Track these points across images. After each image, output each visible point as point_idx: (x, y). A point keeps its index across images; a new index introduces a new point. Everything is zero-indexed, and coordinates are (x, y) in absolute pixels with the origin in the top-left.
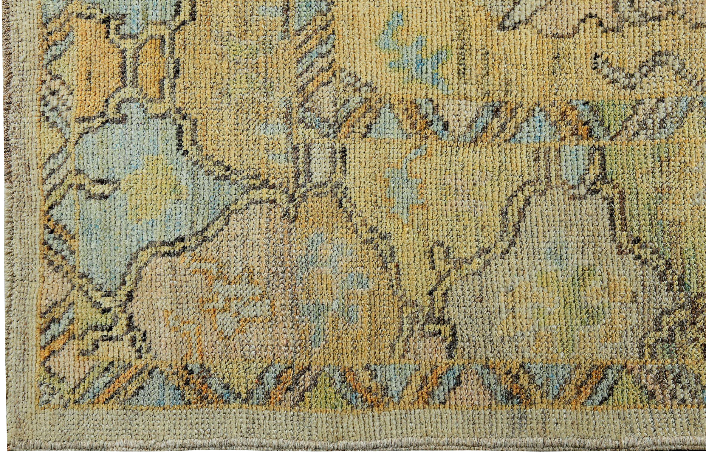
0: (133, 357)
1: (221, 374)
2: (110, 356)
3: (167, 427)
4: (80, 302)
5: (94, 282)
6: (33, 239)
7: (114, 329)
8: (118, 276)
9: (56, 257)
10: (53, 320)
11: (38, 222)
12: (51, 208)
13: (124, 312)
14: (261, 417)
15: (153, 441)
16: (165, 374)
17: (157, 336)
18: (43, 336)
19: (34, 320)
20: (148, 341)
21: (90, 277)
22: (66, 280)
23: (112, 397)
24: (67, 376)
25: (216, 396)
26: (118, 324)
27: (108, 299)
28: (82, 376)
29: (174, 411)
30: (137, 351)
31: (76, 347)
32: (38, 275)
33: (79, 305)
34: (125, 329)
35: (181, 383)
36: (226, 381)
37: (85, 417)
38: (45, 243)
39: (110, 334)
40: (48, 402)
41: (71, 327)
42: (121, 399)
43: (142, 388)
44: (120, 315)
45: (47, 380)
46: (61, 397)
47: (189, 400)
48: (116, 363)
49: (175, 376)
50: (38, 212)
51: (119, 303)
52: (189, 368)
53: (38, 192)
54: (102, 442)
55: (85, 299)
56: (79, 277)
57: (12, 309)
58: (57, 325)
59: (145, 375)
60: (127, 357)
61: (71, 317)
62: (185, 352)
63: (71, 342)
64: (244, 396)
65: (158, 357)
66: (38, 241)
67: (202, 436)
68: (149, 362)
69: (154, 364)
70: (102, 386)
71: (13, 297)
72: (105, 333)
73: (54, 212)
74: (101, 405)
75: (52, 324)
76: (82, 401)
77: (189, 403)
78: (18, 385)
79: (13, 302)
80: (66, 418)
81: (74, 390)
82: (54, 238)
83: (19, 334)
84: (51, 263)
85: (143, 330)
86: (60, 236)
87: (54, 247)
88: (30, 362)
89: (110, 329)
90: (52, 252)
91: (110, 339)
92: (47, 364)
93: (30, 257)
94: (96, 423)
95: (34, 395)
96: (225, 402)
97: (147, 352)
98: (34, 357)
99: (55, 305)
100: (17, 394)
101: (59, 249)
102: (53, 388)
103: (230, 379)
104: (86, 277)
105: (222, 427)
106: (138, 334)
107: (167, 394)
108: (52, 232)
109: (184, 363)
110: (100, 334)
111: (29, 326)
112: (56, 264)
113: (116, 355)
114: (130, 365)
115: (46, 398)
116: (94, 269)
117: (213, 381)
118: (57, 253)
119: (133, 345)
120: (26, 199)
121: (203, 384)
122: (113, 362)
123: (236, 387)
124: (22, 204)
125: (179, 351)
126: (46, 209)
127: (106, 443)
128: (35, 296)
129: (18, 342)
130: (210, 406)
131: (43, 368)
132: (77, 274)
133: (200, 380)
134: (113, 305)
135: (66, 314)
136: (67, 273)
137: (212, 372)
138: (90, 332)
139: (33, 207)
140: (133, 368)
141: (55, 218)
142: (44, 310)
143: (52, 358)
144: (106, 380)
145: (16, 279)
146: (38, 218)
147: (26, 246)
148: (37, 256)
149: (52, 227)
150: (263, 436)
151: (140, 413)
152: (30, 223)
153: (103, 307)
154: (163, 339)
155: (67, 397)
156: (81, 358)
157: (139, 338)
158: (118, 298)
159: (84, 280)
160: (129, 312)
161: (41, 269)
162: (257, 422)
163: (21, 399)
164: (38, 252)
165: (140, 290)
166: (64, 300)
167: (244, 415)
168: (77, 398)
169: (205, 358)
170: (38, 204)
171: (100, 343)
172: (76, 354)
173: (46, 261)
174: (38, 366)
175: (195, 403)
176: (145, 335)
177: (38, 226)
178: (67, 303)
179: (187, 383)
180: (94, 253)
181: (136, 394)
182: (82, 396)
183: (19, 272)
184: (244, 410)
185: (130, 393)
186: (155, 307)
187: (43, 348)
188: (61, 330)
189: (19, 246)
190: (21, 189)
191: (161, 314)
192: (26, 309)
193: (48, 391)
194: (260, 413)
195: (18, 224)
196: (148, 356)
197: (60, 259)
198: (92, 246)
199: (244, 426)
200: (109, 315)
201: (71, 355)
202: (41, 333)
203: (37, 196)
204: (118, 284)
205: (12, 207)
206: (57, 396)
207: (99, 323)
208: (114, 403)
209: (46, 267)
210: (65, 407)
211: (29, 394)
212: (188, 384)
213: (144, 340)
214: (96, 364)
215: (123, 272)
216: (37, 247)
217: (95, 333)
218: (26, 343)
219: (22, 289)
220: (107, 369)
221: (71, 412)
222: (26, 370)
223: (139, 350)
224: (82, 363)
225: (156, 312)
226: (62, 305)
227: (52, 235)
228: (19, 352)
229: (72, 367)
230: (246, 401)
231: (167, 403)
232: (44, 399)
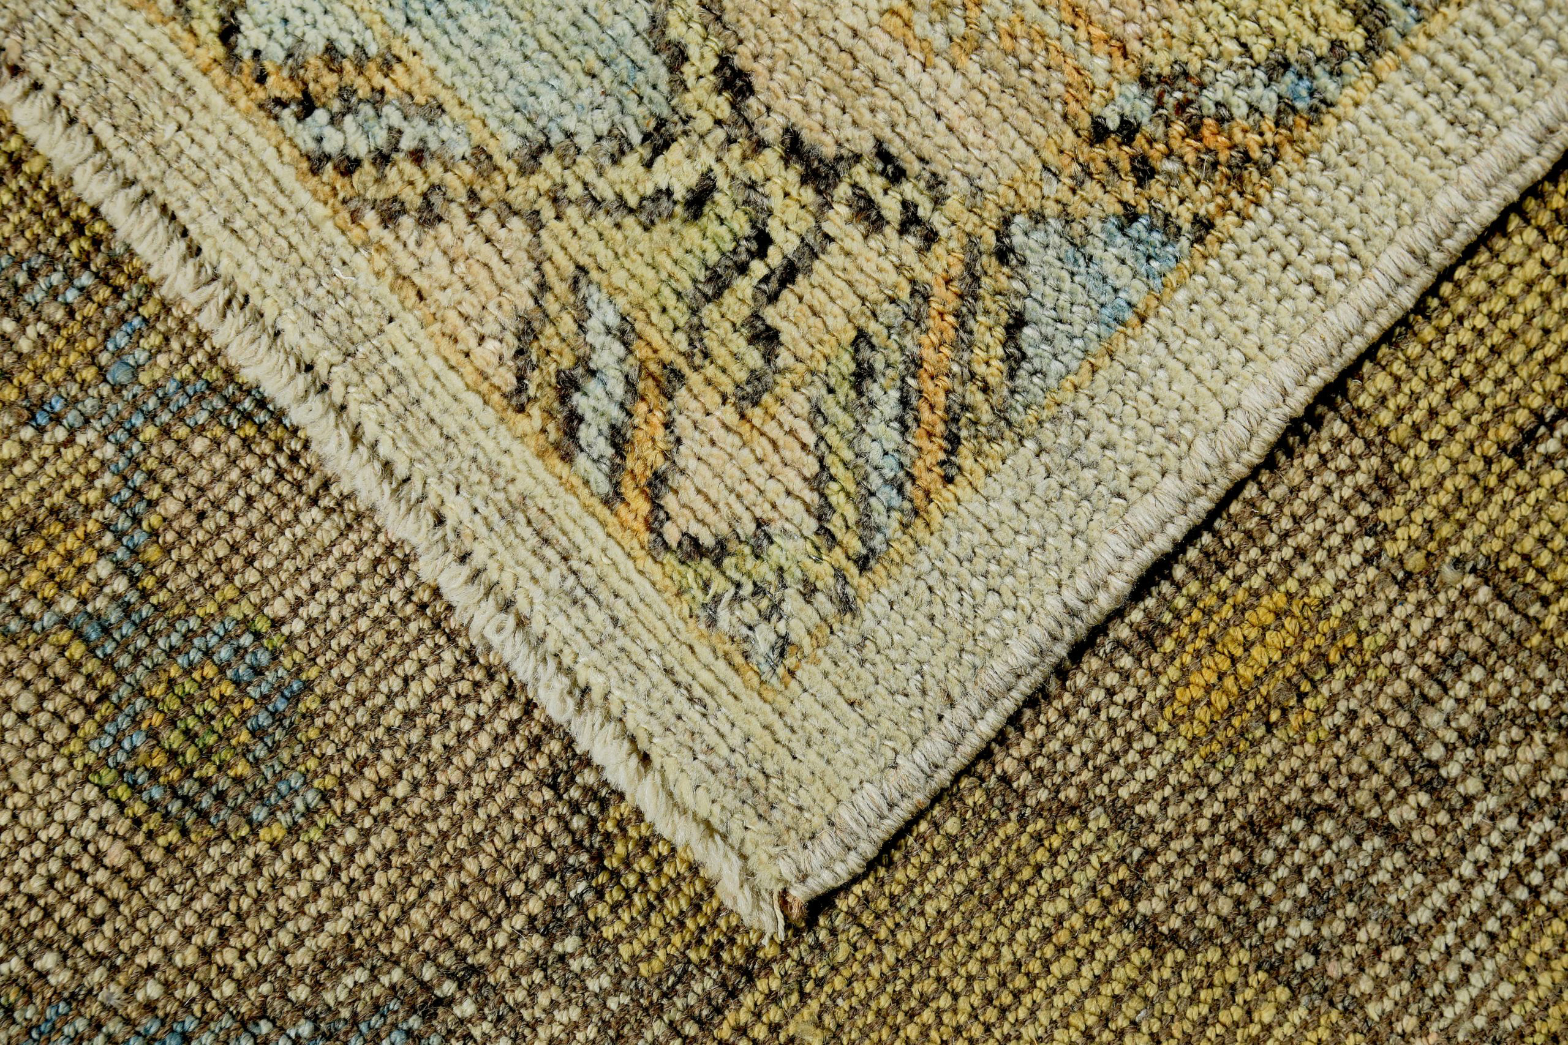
0: (911, 258)
1: (1232, 46)
2: (836, 321)
3: (1202, 366)
4: (599, 248)
5: (585, 141)
6: (268, 185)
7: (774, 228)
8: (640, 50)
9: (392, 173)
10: (567, 385)
11: (232, 116)
12: (228, 32)
13: (760, 145)
14: (1469, 45)
15: (1201, 447)
16: (1051, 209)
17: (929, 120)
18: (581, 460)
19: (506, 442)
20: (913, 166)
21: (556, 137)
22: (488, 220)
23: (954, 441)
24: (763, 510)
25: (1268, 124)
26: (776, 202)
27: (675, 152)
28: (811, 467)
29: (1181, 296)
30: (903, 230)
31: (712, 398)
32: (382, 289)
33: (605, 256)
34: (808, 195)
35: (1128, 190)
36: (1260, 48)
37: (934, 579)
38: (316, 163)
39: (775, 257)
40: (783, 645)
41: (641, 351)
42: (986, 416)
43: (1017, 322)
44: (756, 169)
45: (719, 584)
46: (809, 591)
47: (1196, 220)
48: (872, 327)
49: (1092, 188)
50: (202, 85)
51: (720, 134)
52: (1113, 123)
53: (138, 18)
54: (1053, 603)
55: (603, 221)
56: (523, 171)
57: (401, 471)
58: (592, 385)
59: (995, 277)
60: (892, 277)
61: (613, 321)
62: (1057, 88)
63: (682, 394)
64: (1356, 39)
65: (987, 181)
66: (288, 176)
67: (1338, 287)
68: (970, 222)
69: (993, 216)
70: (892, 437)
71: (370, 431)
72: (758, 269)
73: (250, 37)
74: (945, 495)
75: (577, 398)
76: (878, 541)
77: (1204, 225)
78: (643, 684)
79: (385, 450)
80: (883, 639)
81: (824, 531)
82: (334, 120)
83: (500, 525)
84: (390, 215)
85: (867, 146)
86: (345, 93)
87: (360, 147)
88: (614, 580)
89: (763, 241)
90: (368, 170)
91: (789, 273)
92: (672, 534)
93: (307, 253)
94: (980, 565)
95: (721, 666)
96: (1314, 116)
97: (938, 202)
98: (616, 552)
99: (527, 332)
100: (667, 714)
101: (381, 138)
102: (758, 590)
103: (1268, 31)
104: (546, 147)
105: (1372, 199)
106: (860, 173)
107: (1110, 267)
108: (307, 106)
109: (1085, 122)
110: (744, 286)
111: (507, 470)
112: (412, 198)
113: (851, 302)
114: (920, 292)
115: (764, 638)
116: (548, 100)
117: (1220, 91)
118: (382, 159)
119: (877, 223)
120: (119, 80)
121: (1194, 130)
122: (861, 335)
123: (1308, 37)
124: (123, 111)
125: (1034, 97)
126: (219, 50)
127: (1069, 596)
128: (436, 363)
129: (523, 553)
130: (1278, 170)
131: (669, 559)
132: (510, 166)
133: (1178, 127)
134: (707, 158)
135: (593, 324)
136: (473, 196)
137: (1194, 67)
138: (711, 311)
139: (170, 83)
140: (939, 291)
141: (274, 54)
142: (507, 379)
143: (670, 501)
144: (889, 405)
145: (321, 368)
146: (218, 101)
147: (267, 231)
148: (329, 230)
149: (291, 91)
150: (1524, 98)
151: (1083, 404)
152: (210, 142)
153: (679, 194)
154: (953, 113)
155: (823, 573)
156: (756, 415)
157: (875, 185)
158: (703, 121)
159: (548, 161)
160: (772, 132)
161: (380, 262)
162: (1465, 74)
163: (693, 714)
164: (319, 211)
165: (747, 30)
166: (543, 287)
167: (1409, 94)
168: (856, 546)
169: (1134, 46)
170: (174, 57)
171: (771, 315)
172: (732, 417)
173: (370, 218)
174: (648, 565)
175: (1223, 210)
176: (883, 154)
177: (242, 127)
178: (561, 288)
179: (1144, 172)
180: (503, 49)
181: (1015, 360)
182: (866, 526)
183: (316, 339)
184: (1394, 78)
185: (994, 374)
186: (845, 38)
187: (614, 498)
188: (619, 390)
189: (240, 251)
190: (74, 63)
191: (882, 41)
192: (452, 429)
193: (749, 611)
194: (1454, 35)
195: (173, 181)
196: (953, 205)
197: (410, 169)
198: (476, 32)
199: (1438, 124)
200: (723, 201)
201: (718, 433)
202: (567, 458)
203: (147, 33)
204: (663, 75)
205: (99, 146)
206: (792, 602)
207: (713, 257)
208: (978, 453)
209: (388, 237)
210: (846, 605)
211: (705, 677)
212: (1152, 173)
213: (897, 176)
214: (818, 391)
215: (644, 23)
216: (304, 197)
217: (728, 298)
218: (553, 532)
219: (375, 384)
220: (863, 374)
221: (879, 604)
222: (623, 613)
223: (910, 220)
224: (772, 429)
225: (861, 49)
226: (553, 307)
227: (320, 116)
228: (553, 580)
229: (754, 470)
230: (1374, 46)
231: (1136, 292)
232: (763, 647)
